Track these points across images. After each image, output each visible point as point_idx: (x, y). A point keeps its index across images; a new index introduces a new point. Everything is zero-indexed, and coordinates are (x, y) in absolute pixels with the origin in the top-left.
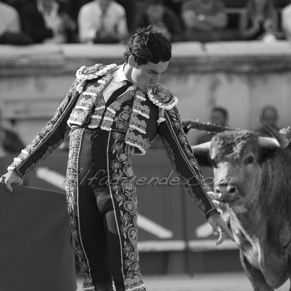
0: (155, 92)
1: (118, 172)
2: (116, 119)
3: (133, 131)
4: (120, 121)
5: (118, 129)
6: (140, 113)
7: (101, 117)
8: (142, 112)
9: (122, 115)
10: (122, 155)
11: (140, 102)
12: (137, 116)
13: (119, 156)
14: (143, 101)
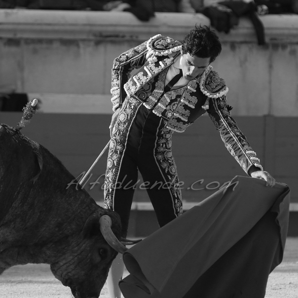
0: (207, 82)
1: (163, 146)
2: (168, 107)
3: (176, 119)
4: (170, 110)
5: (166, 117)
6: (187, 103)
7: (156, 101)
8: (189, 102)
9: (174, 105)
10: (167, 135)
11: (190, 93)
12: (183, 106)
13: (165, 136)
14: (193, 92)
